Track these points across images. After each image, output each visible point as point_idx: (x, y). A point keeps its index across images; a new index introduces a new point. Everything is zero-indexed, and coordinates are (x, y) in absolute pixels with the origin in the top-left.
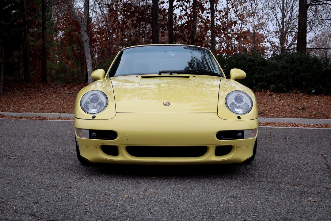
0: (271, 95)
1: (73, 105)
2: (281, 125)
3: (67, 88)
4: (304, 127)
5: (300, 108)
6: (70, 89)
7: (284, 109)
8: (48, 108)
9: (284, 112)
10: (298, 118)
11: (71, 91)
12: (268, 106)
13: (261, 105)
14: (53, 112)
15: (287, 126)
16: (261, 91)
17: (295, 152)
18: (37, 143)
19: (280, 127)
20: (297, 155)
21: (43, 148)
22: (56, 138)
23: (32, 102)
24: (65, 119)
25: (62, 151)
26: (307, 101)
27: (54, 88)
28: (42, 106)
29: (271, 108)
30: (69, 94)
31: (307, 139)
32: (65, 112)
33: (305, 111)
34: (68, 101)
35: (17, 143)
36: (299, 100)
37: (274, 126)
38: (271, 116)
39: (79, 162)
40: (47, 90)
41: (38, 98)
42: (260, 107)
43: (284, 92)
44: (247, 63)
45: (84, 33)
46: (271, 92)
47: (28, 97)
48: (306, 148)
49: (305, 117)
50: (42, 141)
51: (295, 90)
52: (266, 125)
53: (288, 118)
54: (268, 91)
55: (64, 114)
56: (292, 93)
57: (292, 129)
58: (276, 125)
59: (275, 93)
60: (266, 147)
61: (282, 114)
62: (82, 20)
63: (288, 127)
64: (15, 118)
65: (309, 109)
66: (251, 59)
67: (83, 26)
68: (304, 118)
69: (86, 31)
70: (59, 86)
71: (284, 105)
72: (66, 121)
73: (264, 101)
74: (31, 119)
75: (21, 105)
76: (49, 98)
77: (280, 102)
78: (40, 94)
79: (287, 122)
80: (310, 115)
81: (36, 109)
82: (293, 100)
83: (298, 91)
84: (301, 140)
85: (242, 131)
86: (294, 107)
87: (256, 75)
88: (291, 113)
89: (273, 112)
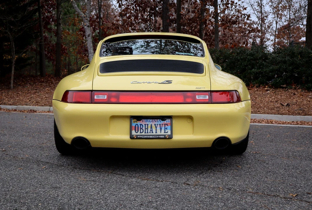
0: (267, 90)
2: (256, 121)
4: (279, 124)
7: (268, 105)
9: (266, 109)
16: (259, 87)
33: (288, 107)
44: (247, 58)
45: (87, 28)
46: (269, 87)
47: (34, 91)
49: (283, 114)
54: (267, 86)
57: (266, 125)
59: (272, 89)
61: (262, 110)
62: (85, 16)
63: (262, 123)
64: (10, 110)
65: (294, 105)
66: (251, 53)
67: (86, 21)
68: (281, 114)
69: (88, 26)
71: (271, 101)
74: (23, 112)
77: (270, 98)
78: (47, 89)
79: (263, 118)
80: (289, 112)
81: (33, 102)
83: (298, 87)
87: (255, 70)
88: (272, 109)
89: (254, 108)
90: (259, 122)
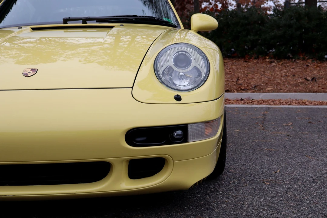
0: (271, 62)
2: (283, 103)
4: (315, 105)
5: (309, 78)
7: (286, 80)
9: (287, 85)
10: (306, 92)
12: (265, 77)
13: (257, 76)
15: (290, 104)
16: (257, 58)
17: (300, 150)
19: (281, 106)
20: (302, 156)
26: (318, 69)
29: (269, 80)
31: (319, 125)
33: (315, 82)
36: (307, 68)
37: (273, 105)
38: (269, 91)
42: (254, 79)
43: (289, 58)
46: (271, 58)
48: (317, 142)
49: (316, 91)
51: (302, 55)
52: (261, 104)
53: (292, 92)
54: (267, 57)
56: (299, 59)
57: (298, 108)
58: (275, 103)
59: (277, 60)
60: (253, 142)
61: (283, 88)
63: (292, 105)
65: (321, 79)
68: (314, 92)
71: (286, 76)
73: (260, 71)
77: (282, 72)
79: (290, 98)
80: (323, 88)
82: (299, 68)
83: (306, 56)
84: (310, 126)
85: (184, 127)
86: (301, 77)
87: (252, 37)
88: (297, 85)
89: (272, 85)
90: (287, 103)
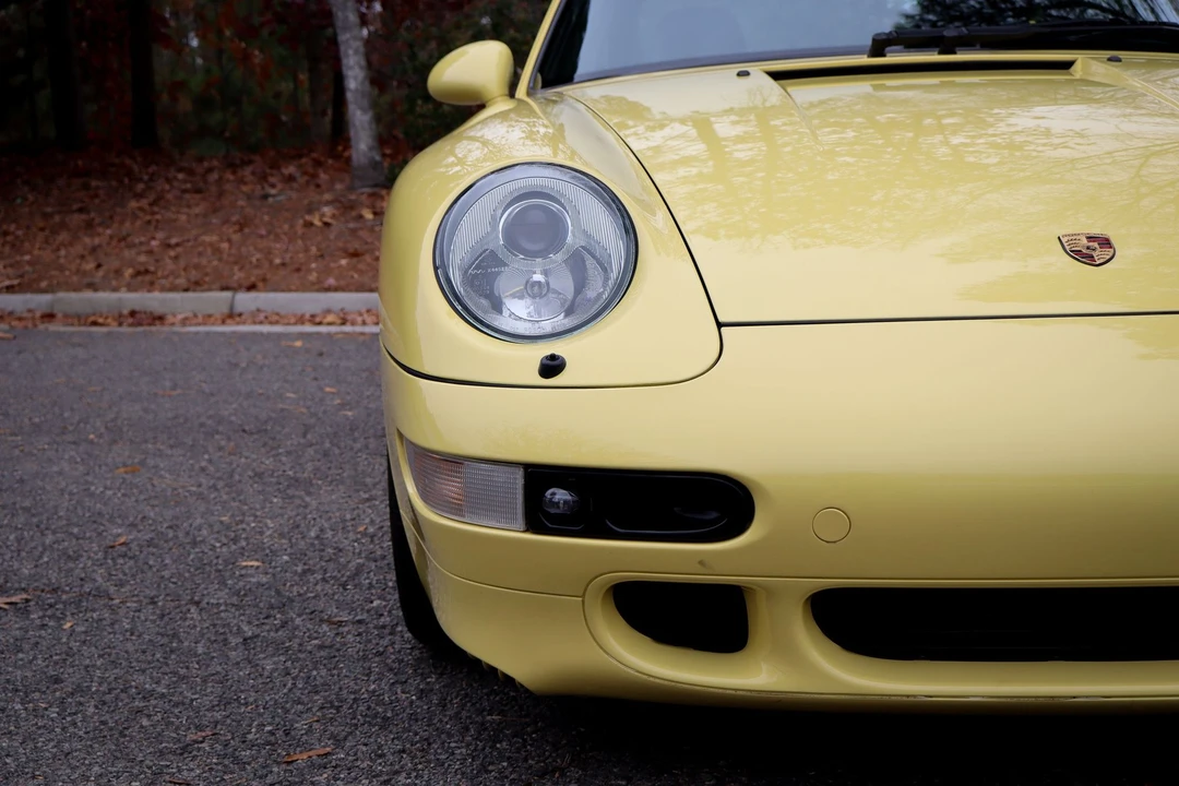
1: (287, 251)
3: (253, 173)
6: (263, 178)
8: (169, 265)
11: (273, 186)
14: (196, 286)
18: (128, 477)
21: (168, 514)
22: (229, 439)
23: (97, 241)
24: (257, 320)
25: (282, 535)
27: (190, 172)
28: (143, 258)
30: (266, 197)
32: (252, 287)
34: (263, 232)
35: (21, 481)
39: (408, 635)
40: (161, 185)
41: (122, 222)
47: (77, 219)
50: (156, 467)
55: (253, 295)
64: (20, 319)
70: (215, 163)
72: (266, 329)
74: (95, 323)
75: (47, 255)
76: (175, 220)
78: (133, 204)
81: (118, 272)
